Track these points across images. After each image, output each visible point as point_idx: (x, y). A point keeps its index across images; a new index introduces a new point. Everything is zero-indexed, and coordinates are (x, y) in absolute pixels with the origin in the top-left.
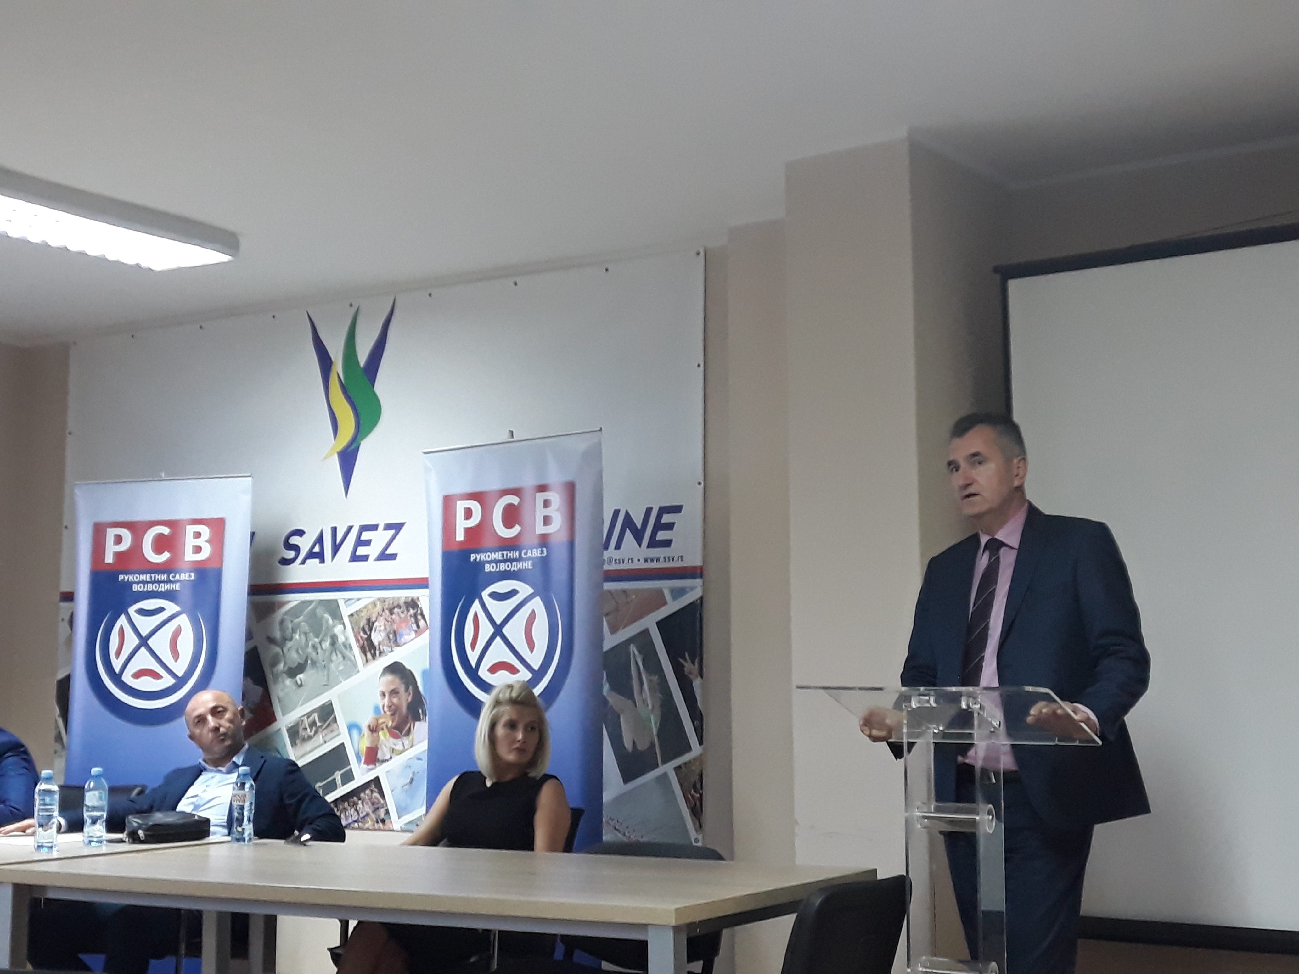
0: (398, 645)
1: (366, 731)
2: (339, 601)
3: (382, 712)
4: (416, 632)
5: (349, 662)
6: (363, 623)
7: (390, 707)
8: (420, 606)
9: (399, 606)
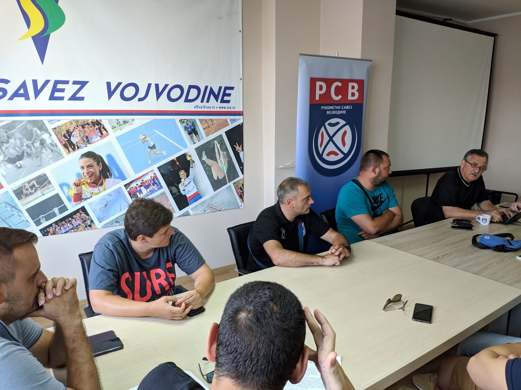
1: (72, 186)
2: (44, 121)
3: (83, 176)
5: (56, 153)
7: (88, 173)
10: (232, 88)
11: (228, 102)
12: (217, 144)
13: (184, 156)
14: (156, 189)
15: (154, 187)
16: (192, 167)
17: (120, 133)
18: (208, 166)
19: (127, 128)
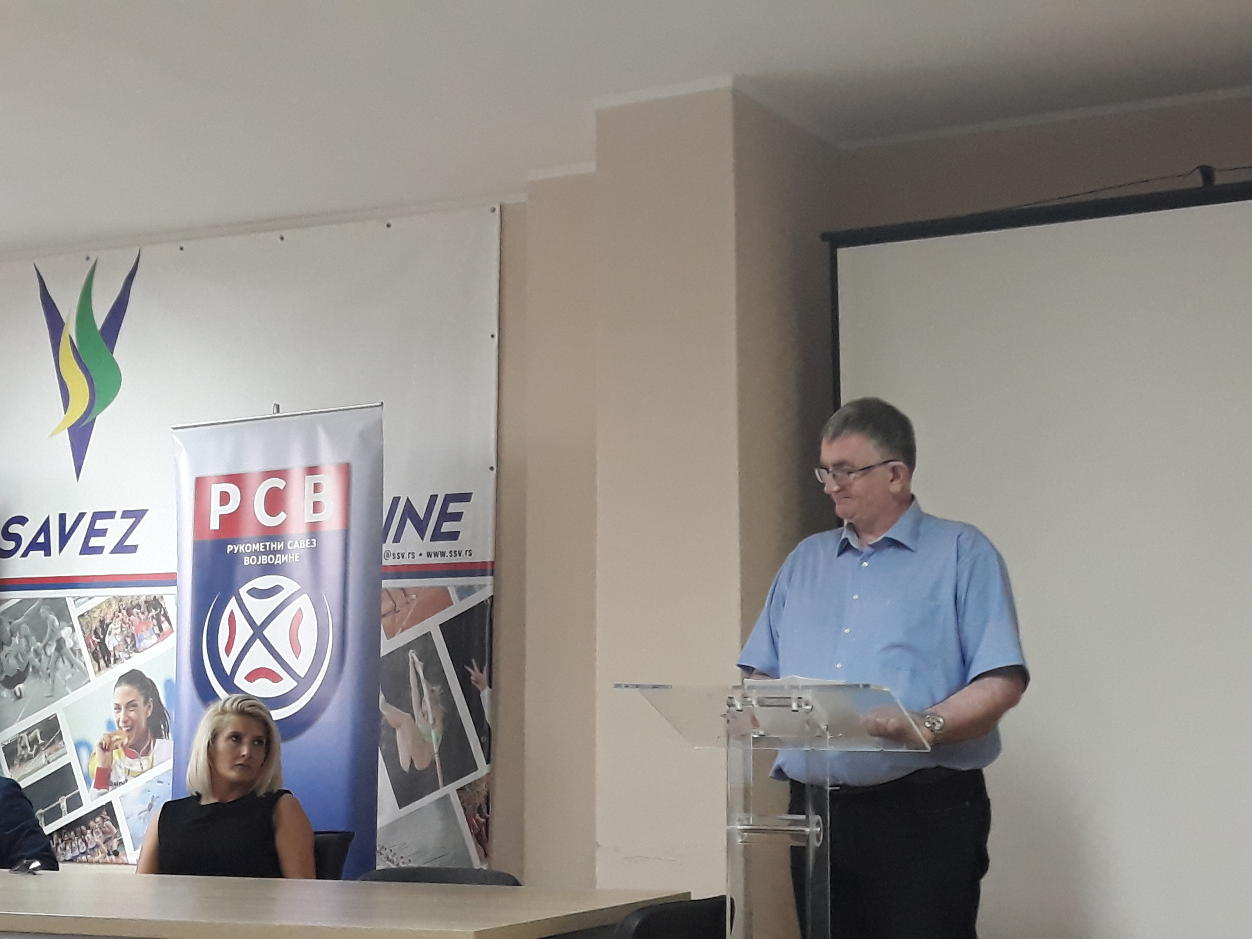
0: (136, 651)
1: (96, 749)
2: (67, 599)
3: (117, 728)
4: (158, 635)
5: (78, 671)
6: (96, 624)
7: (125, 722)
8: (164, 606)
9: (139, 606)
10: (465, 497)
11: (454, 536)
12: (416, 659)
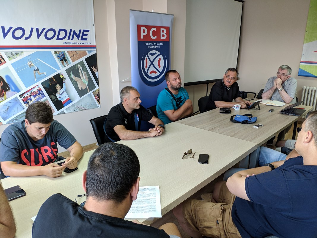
10: (88, 31)
11: (86, 39)
12: (80, 66)
13: (58, 75)
14: (41, 97)
15: (39, 96)
16: (64, 82)
17: (13, 61)
18: (74, 81)
19: (18, 58)
